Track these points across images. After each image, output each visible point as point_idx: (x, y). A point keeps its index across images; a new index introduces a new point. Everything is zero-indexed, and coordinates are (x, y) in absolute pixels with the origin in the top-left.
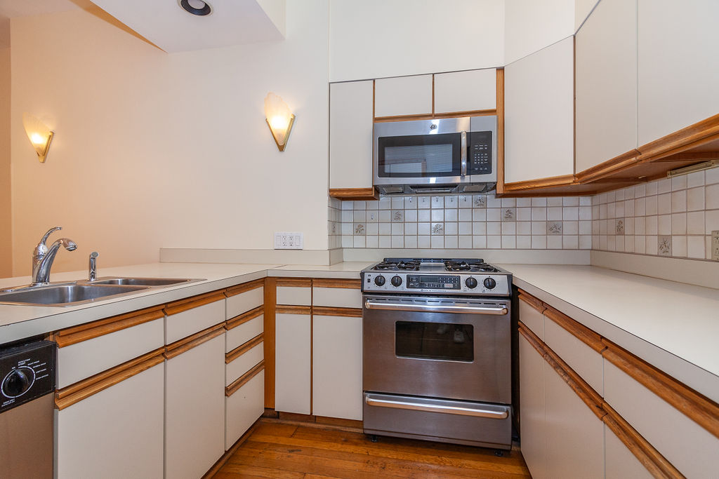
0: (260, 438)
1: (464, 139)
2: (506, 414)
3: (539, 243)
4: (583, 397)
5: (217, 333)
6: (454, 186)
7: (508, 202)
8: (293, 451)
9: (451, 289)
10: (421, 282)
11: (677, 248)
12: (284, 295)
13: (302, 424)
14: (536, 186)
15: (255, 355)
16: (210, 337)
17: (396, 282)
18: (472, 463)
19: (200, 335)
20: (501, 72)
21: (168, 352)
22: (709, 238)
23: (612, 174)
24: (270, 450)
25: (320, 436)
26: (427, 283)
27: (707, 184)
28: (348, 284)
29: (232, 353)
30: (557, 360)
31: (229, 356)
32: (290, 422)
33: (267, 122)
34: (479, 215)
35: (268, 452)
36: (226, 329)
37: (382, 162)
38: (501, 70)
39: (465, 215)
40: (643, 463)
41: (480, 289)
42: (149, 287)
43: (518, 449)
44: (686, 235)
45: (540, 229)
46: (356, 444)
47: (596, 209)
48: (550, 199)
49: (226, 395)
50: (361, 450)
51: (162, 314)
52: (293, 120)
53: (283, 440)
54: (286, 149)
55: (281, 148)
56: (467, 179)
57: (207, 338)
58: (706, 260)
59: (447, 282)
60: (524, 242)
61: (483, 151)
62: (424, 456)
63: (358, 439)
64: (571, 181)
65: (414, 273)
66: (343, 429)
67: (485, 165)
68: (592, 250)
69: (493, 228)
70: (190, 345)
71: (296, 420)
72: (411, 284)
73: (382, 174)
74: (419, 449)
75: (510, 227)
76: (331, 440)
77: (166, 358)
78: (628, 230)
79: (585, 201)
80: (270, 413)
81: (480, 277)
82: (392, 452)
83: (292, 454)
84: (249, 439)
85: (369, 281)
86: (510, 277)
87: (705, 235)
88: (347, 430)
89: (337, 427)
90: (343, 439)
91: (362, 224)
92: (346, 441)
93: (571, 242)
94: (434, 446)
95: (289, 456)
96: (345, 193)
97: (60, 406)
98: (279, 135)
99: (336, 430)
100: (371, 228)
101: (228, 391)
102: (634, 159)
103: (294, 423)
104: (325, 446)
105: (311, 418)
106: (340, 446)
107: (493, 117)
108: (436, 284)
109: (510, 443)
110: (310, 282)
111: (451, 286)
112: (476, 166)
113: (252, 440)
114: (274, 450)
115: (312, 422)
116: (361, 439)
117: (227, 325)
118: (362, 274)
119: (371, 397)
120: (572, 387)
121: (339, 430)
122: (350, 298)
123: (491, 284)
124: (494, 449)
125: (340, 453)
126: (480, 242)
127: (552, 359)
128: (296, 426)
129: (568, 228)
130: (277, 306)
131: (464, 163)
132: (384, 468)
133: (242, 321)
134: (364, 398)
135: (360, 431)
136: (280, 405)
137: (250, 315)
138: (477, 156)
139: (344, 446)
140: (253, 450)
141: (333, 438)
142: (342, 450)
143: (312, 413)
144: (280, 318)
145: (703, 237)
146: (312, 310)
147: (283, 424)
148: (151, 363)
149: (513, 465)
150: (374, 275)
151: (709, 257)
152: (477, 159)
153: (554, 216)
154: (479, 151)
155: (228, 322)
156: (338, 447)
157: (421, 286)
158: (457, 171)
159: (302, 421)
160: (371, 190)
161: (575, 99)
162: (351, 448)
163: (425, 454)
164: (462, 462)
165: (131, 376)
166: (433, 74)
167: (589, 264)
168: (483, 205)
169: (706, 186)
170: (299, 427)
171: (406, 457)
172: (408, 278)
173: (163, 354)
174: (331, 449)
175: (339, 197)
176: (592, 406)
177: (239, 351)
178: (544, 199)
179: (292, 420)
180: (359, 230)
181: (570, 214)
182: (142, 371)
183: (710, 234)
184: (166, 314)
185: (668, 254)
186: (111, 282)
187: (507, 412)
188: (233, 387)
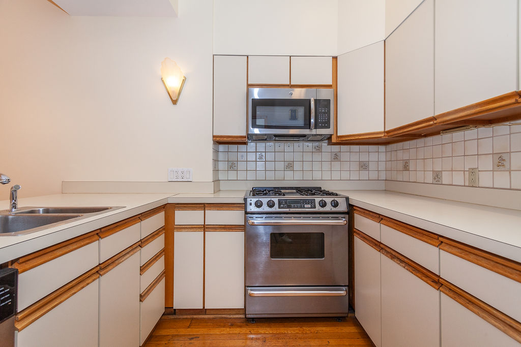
0: (163, 332)
1: (313, 103)
2: (345, 292)
3: (355, 176)
4: (420, 276)
5: (135, 251)
6: (304, 136)
7: (336, 148)
8: (192, 339)
9: (309, 208)
10: (289, 204)
11: (446, 178)
12: (181, 217)
13: (195, 316)
14: (360, 138)
15: (159, 267)
16: (130, 254)
17: (271, 205)
18: (324, 329)
19: (124, 253)
20: (335, 60)
21: (101, 269)
22: (467, 173)
23: (413, 132)
24: (174, 340)
25: (212, 324)
26: (293, 205)
27: (466, 140)
28: (233, 207)
29: (145, 265)
30: (394, 253)
31: (143, 269)
32: (185, 317)
33: (163, 81)
34: (317, 157)
35: (172, 342)
36: (141, 247)
37: (254, 117)
38: (335, 58)
39: (308, 157)
40: (478, 315)
41: (329, 208)
42: (80, 214)
43: (353, 315)
44: (452, 171)
45: (355, 166)
46: (240, 327)
47: (389, 154)
48: (361, 147)
49: (141, 301)
50: (244, 330)
51: (97, 237)
52: (184, 81)
53: (183, 331)
54: (178, 103)
55: (175, 102)
56: (314, 132)
57: (128, 255)
58: (464, 186)
59: (306, 204)
60: (345, 175)
61: (325, 113)
62: (291, 329)
63: (241, 322)
64: (383, 135)
65: (282, 198)
66: (228, 316)
67: (325, 123)
68: (386, 180)
69: (326, 166)
70: (117, 262)
71: (189, 314)
72: (282, 206)
73: (255, 125)
74: (286, 324)
75: (337, 165)
76: (220, 326)
77: (100, 275)
78: (412, 167)
79: (382, 148)
80: (169, 311)
81: (328, 200)
82: (268, 329)
83: (192, 341)
84: (153, 334)
85: (251, 204)
86: (347, 199)
87: (464, 171)
88: (231, 316)
89: (223, 316)
90: (230, 324)
91: (234, 162)
92: (232, 325)
93: (373, 175)
94: (295, 320)
95: (190, 343)
96: (225, 139)
97: (19, 328)
98: (173, 92)
99: (222, 318)
100: (241, 166)
101: (142, 297)
102: (432, 123)
103: (189, 317)
104: (217, 331)
105: (204, 311)
106: (228, 329)
107: (331, 90)
108: (299, 205)
109: (347, 312)
110: (203, 206)
111: (309, 206)
112: (321, 123)
113: (157, 335)
114: (178, 340)
115: (203, 314)
116: (243, 323)
117: (141, 243)
118: (245, 199)
119: (251, 290)
120: (409, 271)
121: (225, 318)
122: (235, 217)
123: (336, 204)
124: (334, 317)
125: (230, 335)
126: (317, 175)
127: (388, 252)
128: (190, 319)
129: (372, 166)
130: (175, 226)
131: (312, 120)
132: (265, 341)
133: (151, 240)
134: (246, 291)
135: (243, 316)
136: (178, 304)
137: (156, 235)
138: (321, 116)
139: (232, 329)
140: (159, 342)
141: (222, 324)
142: (231, 332)
143: (204, 307)
144: (178, 235)
145: (463, 172)
146: (205, 228)
147: (180, 318)
148: (90, 280)
149: (350, 326)
150: (254, 200)
151: (467, 184)
152: (321, 118)
153: (364, 158)
154: (321, 112)
155: (143, 241)
156: (227, 330)
157: (289, 207)
158: (307, 125)
159: (195, 314)
160: (245, 137)
161: (385, 82)
162: (237, 330)
163: (291, 327)
164: (317, 329)
165: (75, 293)
166: (290, 56)
167: (384, 189)
168: (319, 150)
169: (465, 141)
170: (192, 319)
171: (278, 331)
172: (279, 201)
173: (97, 272)
174: (222, 333)
175: (219, 141)
176: (429, 281)
177: (149, 264)
178: (358, 146)
179: (186, 315)
180: (232, 166)
181: (373, 157)
182: (83, 287)
183: (468, 170)
184: (100, 237)
185: (439, 183)
186: (32, 212)
187: (346, 290)
188: (146, 294)
